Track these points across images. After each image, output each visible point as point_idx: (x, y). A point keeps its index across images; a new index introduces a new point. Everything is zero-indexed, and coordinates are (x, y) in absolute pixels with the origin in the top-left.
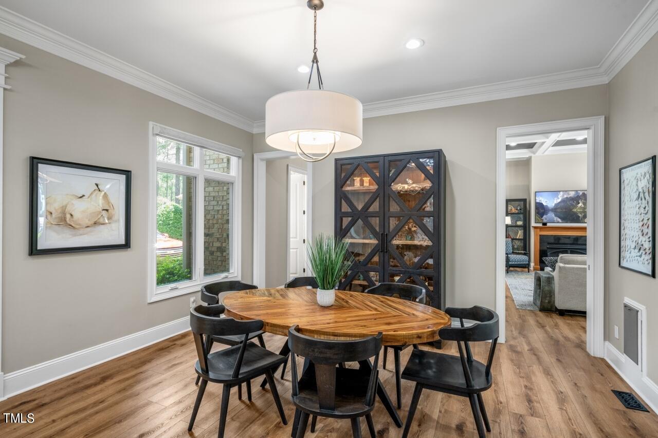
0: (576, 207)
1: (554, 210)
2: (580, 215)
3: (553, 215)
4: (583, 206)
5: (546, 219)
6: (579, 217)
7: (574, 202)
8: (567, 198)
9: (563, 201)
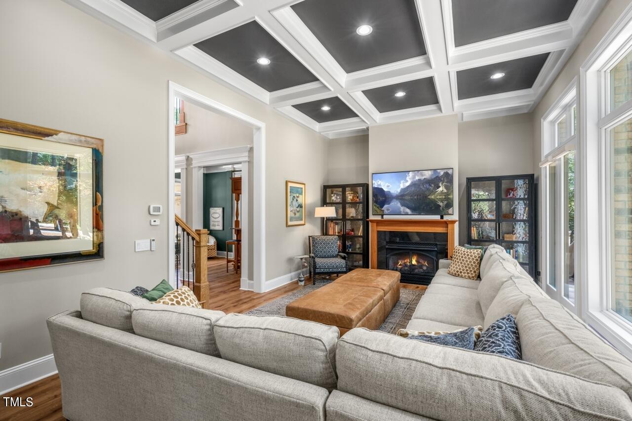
0: (433, 192)
1: (401, 197)
2: (441, 204)
3: (399, 205)
4: (445, 191)
5: (388, 210)
6: (440, 206)
7: (430, 185)
8: (419, 180)
9: (413, 184)
